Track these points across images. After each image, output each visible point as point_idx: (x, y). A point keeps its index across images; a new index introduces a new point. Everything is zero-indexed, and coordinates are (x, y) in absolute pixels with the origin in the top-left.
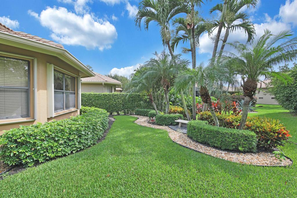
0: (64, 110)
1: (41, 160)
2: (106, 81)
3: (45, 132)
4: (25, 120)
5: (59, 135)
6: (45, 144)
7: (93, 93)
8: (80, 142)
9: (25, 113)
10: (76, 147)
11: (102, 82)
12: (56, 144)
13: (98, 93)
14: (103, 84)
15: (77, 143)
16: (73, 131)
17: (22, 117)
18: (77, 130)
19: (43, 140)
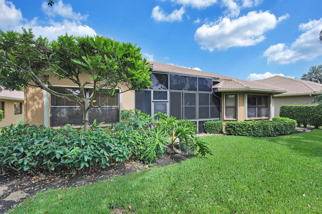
0: (256, 117)
1: (236, 134)
2: (314, 92)
3: (238, 124)
4: (234, 119)
5: (244, 126)
6: (238, 129)
7: (294, 106)
8: (254, 133)
9: (234, 117)
10: (251, 134)
11: (309, 94)
12: (242, 130)
13: (299, 106)
14: (310, 95)
15: (253, 133)
16: (250, 126)
17: (233, 118)
18: (252, 126)
19: (237, 127)
